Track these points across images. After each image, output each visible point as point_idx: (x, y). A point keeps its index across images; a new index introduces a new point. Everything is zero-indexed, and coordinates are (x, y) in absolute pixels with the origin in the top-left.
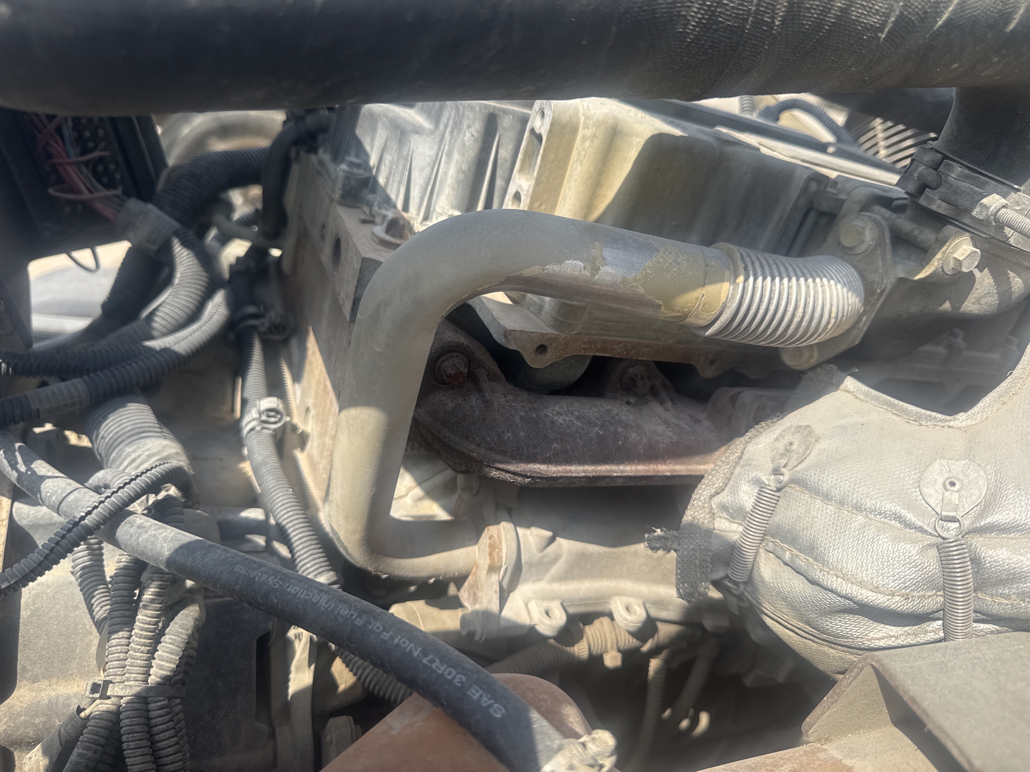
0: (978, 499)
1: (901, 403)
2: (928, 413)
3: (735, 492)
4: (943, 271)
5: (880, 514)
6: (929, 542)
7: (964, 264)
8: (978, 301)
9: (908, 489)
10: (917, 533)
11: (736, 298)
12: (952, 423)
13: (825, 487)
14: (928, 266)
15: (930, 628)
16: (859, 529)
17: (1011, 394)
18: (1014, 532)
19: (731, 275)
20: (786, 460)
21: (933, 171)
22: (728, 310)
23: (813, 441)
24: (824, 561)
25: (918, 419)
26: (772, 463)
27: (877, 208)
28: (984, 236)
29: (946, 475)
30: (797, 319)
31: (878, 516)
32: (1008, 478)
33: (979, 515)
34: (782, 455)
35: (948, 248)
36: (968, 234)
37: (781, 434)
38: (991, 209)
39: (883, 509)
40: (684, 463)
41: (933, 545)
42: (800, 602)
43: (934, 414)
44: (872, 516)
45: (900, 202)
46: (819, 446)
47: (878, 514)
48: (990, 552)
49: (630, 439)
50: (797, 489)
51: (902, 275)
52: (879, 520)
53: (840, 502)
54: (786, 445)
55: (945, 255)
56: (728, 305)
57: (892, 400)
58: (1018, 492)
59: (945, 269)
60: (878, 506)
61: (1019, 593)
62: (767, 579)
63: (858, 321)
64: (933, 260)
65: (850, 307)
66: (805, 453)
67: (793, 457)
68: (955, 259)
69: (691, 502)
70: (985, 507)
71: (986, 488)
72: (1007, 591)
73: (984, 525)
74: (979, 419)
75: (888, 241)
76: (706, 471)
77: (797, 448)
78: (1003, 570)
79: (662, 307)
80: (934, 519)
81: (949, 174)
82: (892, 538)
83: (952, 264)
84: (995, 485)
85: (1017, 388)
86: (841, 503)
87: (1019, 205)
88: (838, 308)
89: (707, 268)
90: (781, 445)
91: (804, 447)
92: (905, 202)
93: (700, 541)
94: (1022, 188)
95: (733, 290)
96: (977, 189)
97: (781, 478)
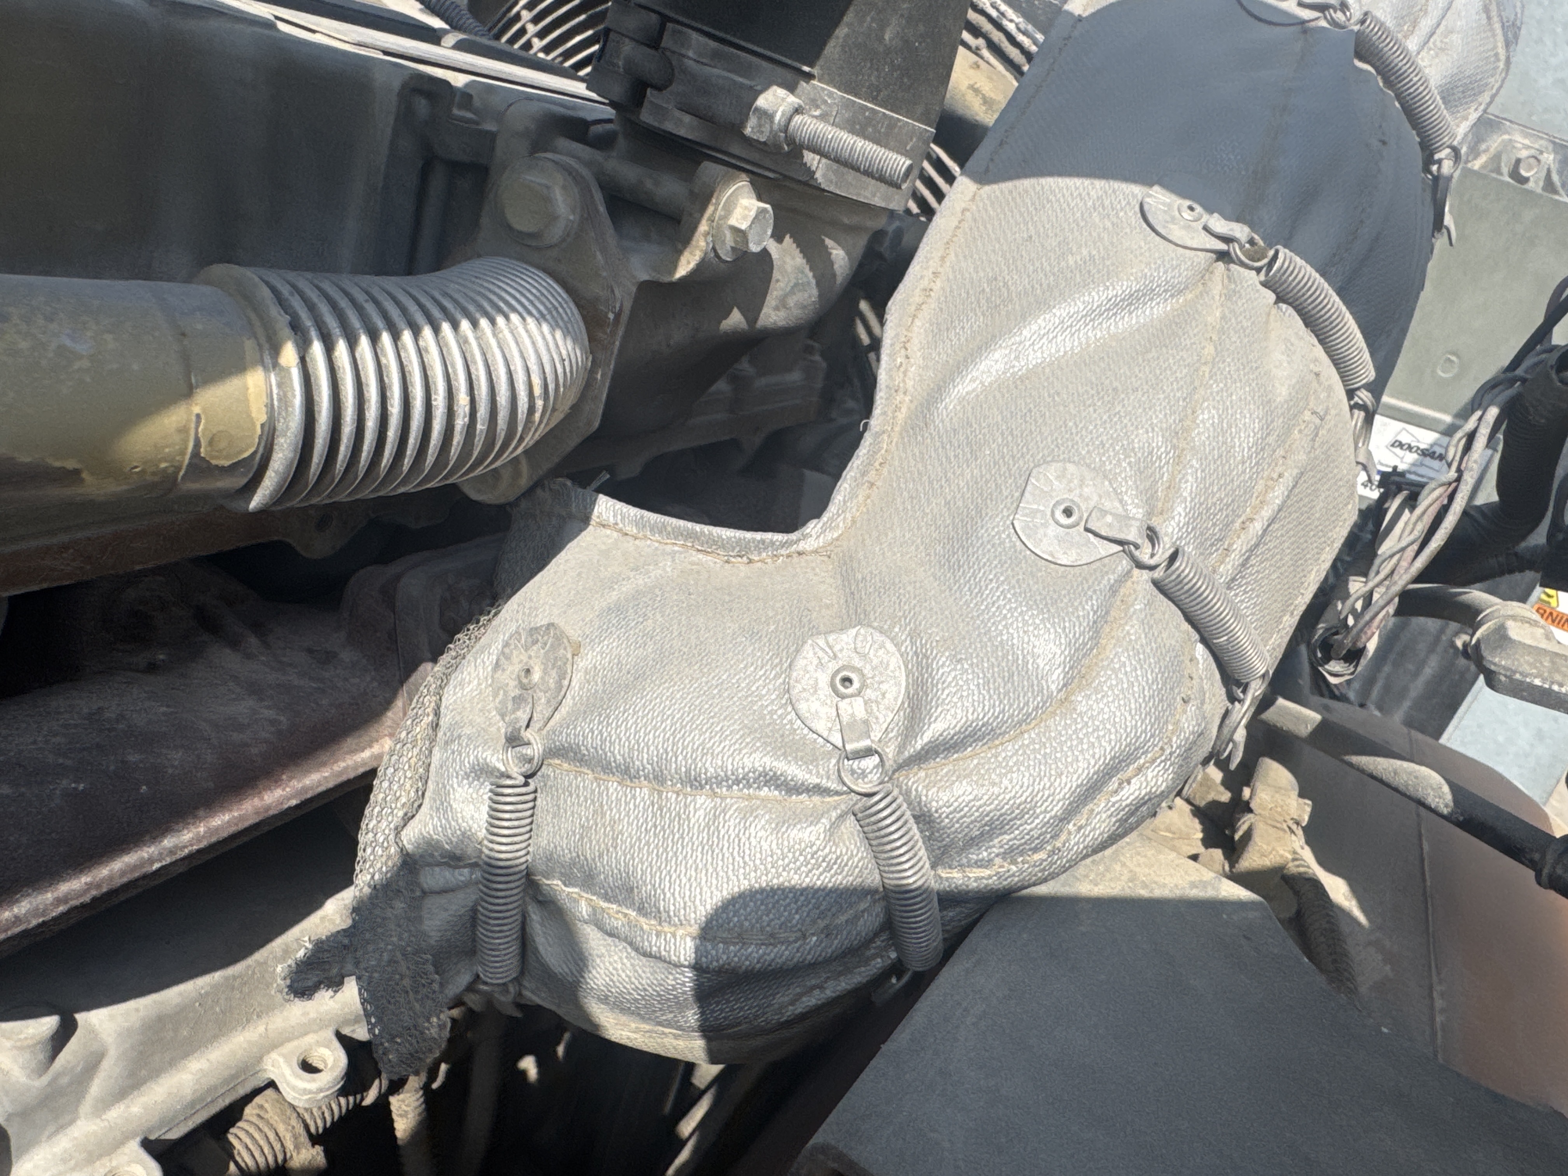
0: (896, 699)
1: (707, 529)
2: (759, 536)
3: (443, 806)
4: (717, 256)
5: (737, 782)
6: (839, 811)
7: (750, 237)
8: (782, 304)
9: (772, 713)
10: (813, 798)
11: (293, 406)
12: (802, 546)
13: (618, 753)
14: (688, 250)
15: (873, 951)
16: (708, 826)
17: (877, 464)
18: (971, 745)
19: (260, 346)
20: (528, 710)
21: (649, 50)
22: (282, 440)
23: (569, 656)
24: (659, 912)
25: (743, 550)
26: (503, 720)
27: (563, 143)
28: (771, 175)
29: (833, 666)
30: (461, 422)
31: (735, 787)
32: (934, 644)
33: (907, 729)
34: (518, 701)
35: (716, 209)
36: (744, 176)
37: (503, 653)
38: (777, 117)
39: (740, 771)
40: (324, 764)
41: (847, 813)
42: (636, 1000)
43: (768, 536)
44: (724, 789)
45: (599, 129)
46: (582, 663)
47: (733, 784)
48: (945, 796)
49: (170, 771)
50: (566, 766)
51: (644, 277)
52: (739, 794)
53: (656, 778)
54: (519, 677)
55: (715, 224)
56: (280, 426)
57: (689, 525)
58: (959, 667)
59: (721, 253)
60: (730, 767)
61: (1004, 853)
62: (558, 970)
63: (589, 384)
64: (695, 239)
65: (567, 363)
66: (561, 687)
67: (540, 699)
68: (736, 230)
69: (359, 854)
70: (913, 711)
71: (904, 674)
72: (985, 854)
73: (922, 749)
74: (841, 525)
75: (602, 209)
76: (379, 757)
77: (542, 678)
78: (972, 822)
79: (85, 475)
80: (834, 761)
81: (683, 51)
82: (773, 826)
83: (729, 240)
84: (917, 662)
85: (883, 452)
86: (658, 778)
87: (817, 107)
88: (544, 372)
89: (186, 342)
90: (509, 676)
91: (554, 673)
92: (609, 126)
93: (401, 939)
94: (815, 71)
95: (280, 385)
96: (741, 80)
97: (528, 751)
